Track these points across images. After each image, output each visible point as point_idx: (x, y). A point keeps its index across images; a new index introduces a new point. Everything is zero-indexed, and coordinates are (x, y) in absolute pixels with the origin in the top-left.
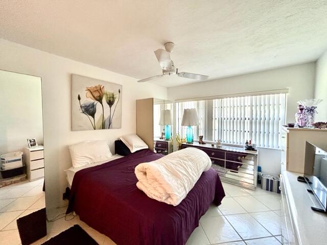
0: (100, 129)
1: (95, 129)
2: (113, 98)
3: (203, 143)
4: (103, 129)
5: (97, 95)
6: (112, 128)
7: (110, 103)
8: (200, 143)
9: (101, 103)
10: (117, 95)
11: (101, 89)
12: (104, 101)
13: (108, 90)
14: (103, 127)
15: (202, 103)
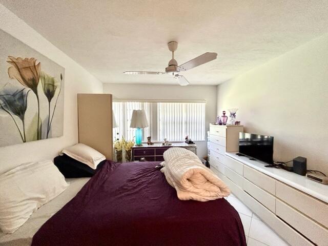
0: (34, 140)
1: (25, 142)
2: (53, 86)
3: (152, 144)
4: (38, 139)
5: (28, 75)
6: (51, 137)
7: (50, 95)
8: (148, 144)
9: (36, 92)
10: (58, 83)
11: (35, 66)
12: (40, 88)
13: (45, 70)
14: (39, 137)
15: (146, 104)
